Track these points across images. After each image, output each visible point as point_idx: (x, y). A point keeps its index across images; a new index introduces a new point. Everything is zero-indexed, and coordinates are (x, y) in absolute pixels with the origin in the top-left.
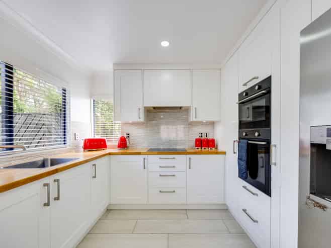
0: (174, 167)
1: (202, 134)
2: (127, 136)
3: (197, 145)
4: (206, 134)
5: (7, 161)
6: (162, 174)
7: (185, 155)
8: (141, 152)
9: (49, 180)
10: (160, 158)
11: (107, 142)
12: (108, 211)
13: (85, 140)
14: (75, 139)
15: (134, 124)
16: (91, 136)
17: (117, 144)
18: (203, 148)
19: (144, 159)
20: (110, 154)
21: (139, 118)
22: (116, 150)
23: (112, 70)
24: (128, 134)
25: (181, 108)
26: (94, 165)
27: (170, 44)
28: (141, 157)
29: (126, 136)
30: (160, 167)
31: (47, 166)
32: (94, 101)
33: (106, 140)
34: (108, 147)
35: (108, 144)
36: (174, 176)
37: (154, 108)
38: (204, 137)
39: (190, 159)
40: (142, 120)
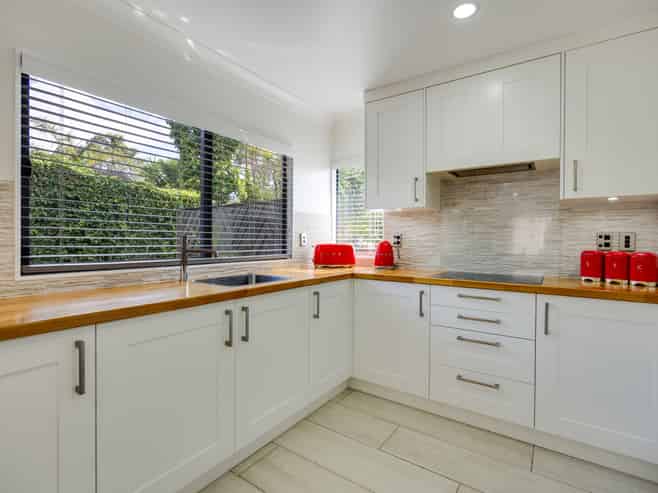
0: (497, 322)
1: (607, 237)
2: (396, 240)
3: (585, 271)
4: (627, 238)
5: (201, 273)
6: (464, 335)
7: (533, 296)
8: (415, 276)
9: (234, 306)
10: (460, 296)
11: (355, 252)
12: (350, 389)
13: (317, 247)
14: (301, 245)
15: (407, 214)
16: (330, 238)
17: (372, 256)
18: (608, 281)
19: (422, 293)
20: (353, 276)
21: (417, 200)
22: (372, 271)
23: (362, 105)
24: (398, 237)
25: (530, 166)
26: (317, 293)
27: (478, 8)
28: (415, 289)
29: (392, 241)
30: (460, 317)
31: (252, 283)
32: (337, 172)
33: (354, 248)
34: (357, 262)
35: (357, 256)
36: (497, 345)
37: (455, 173)
38: (617, 246)
39: (547, 305)
40: (422, 204)
